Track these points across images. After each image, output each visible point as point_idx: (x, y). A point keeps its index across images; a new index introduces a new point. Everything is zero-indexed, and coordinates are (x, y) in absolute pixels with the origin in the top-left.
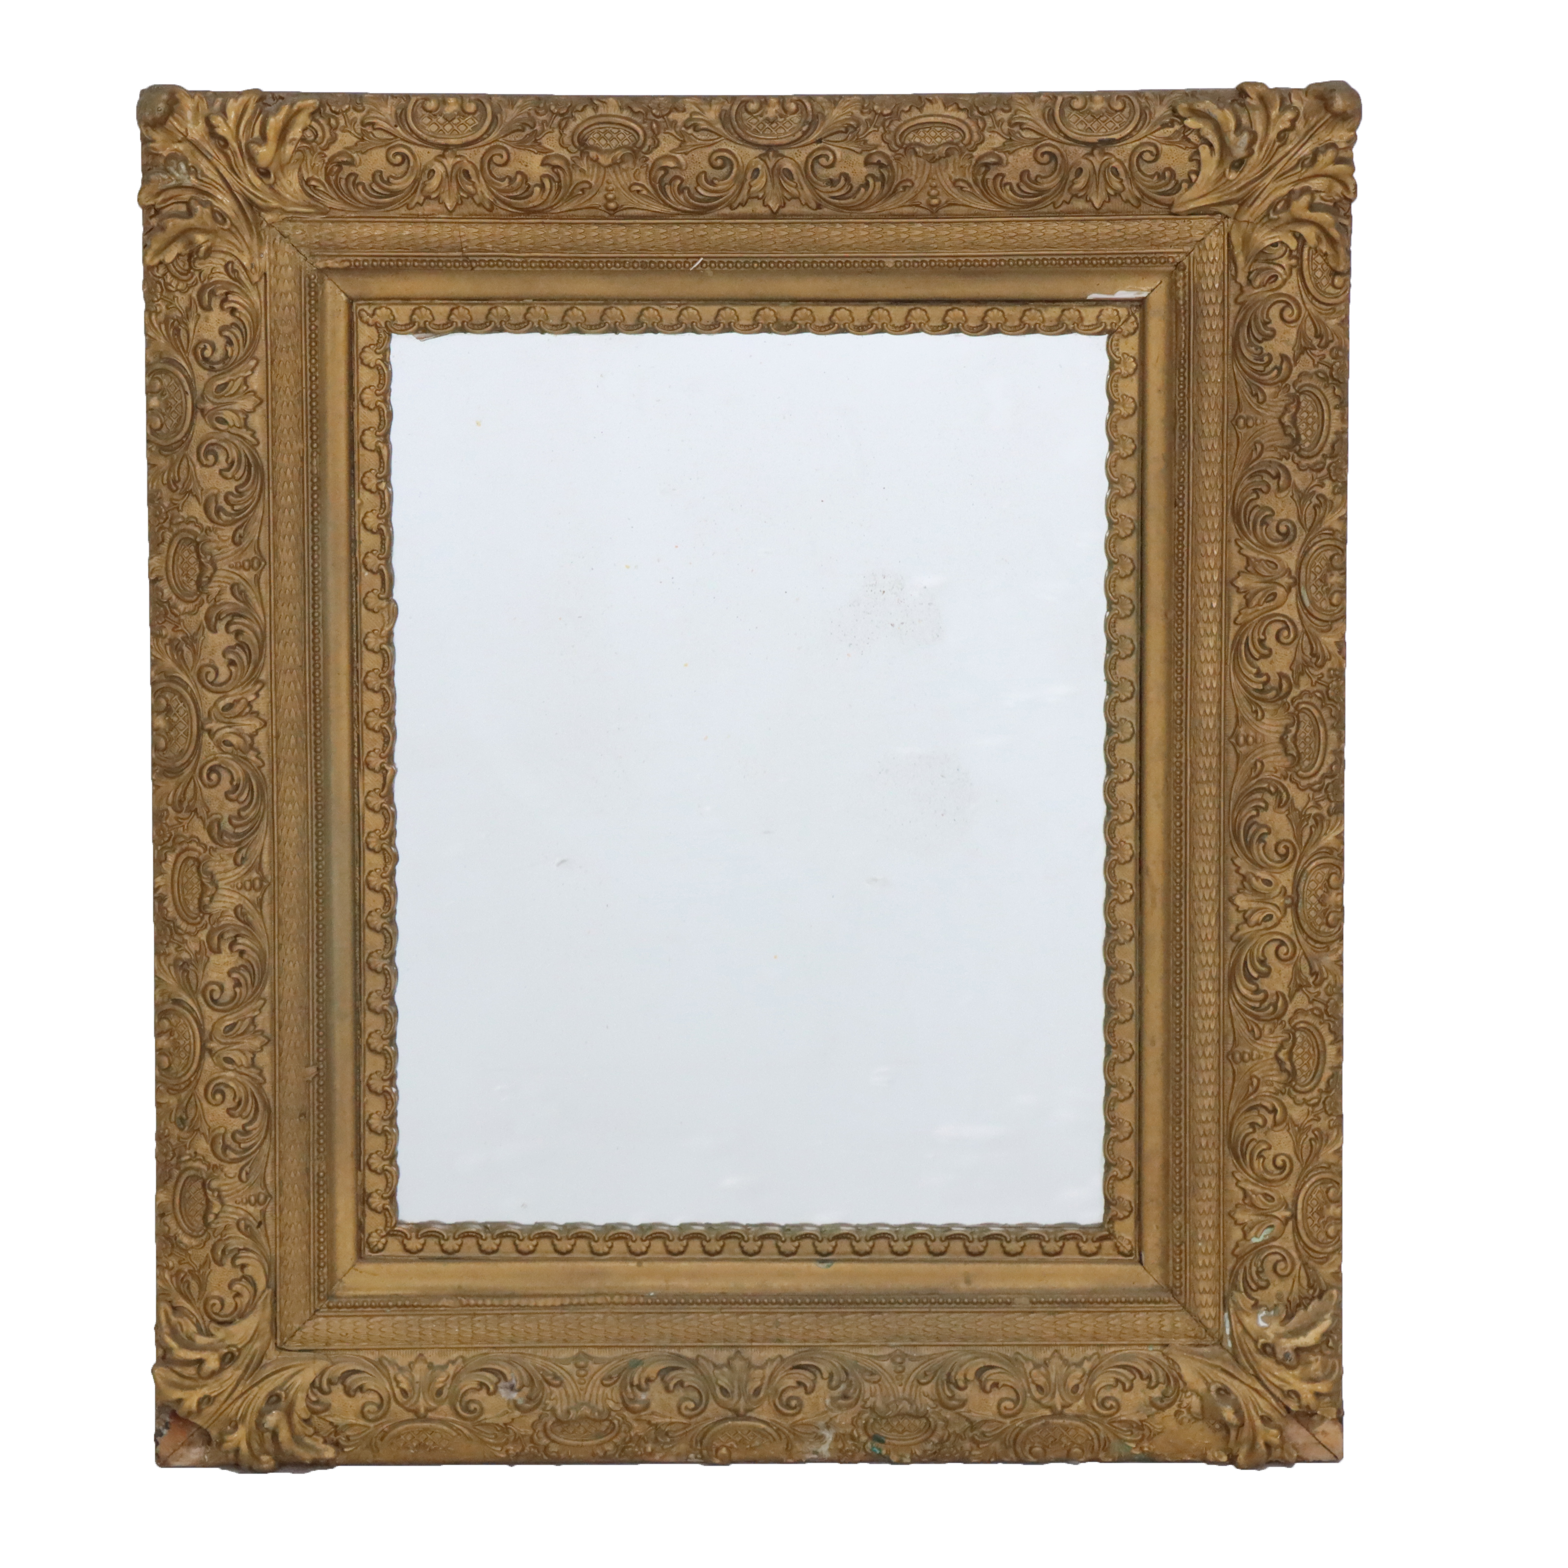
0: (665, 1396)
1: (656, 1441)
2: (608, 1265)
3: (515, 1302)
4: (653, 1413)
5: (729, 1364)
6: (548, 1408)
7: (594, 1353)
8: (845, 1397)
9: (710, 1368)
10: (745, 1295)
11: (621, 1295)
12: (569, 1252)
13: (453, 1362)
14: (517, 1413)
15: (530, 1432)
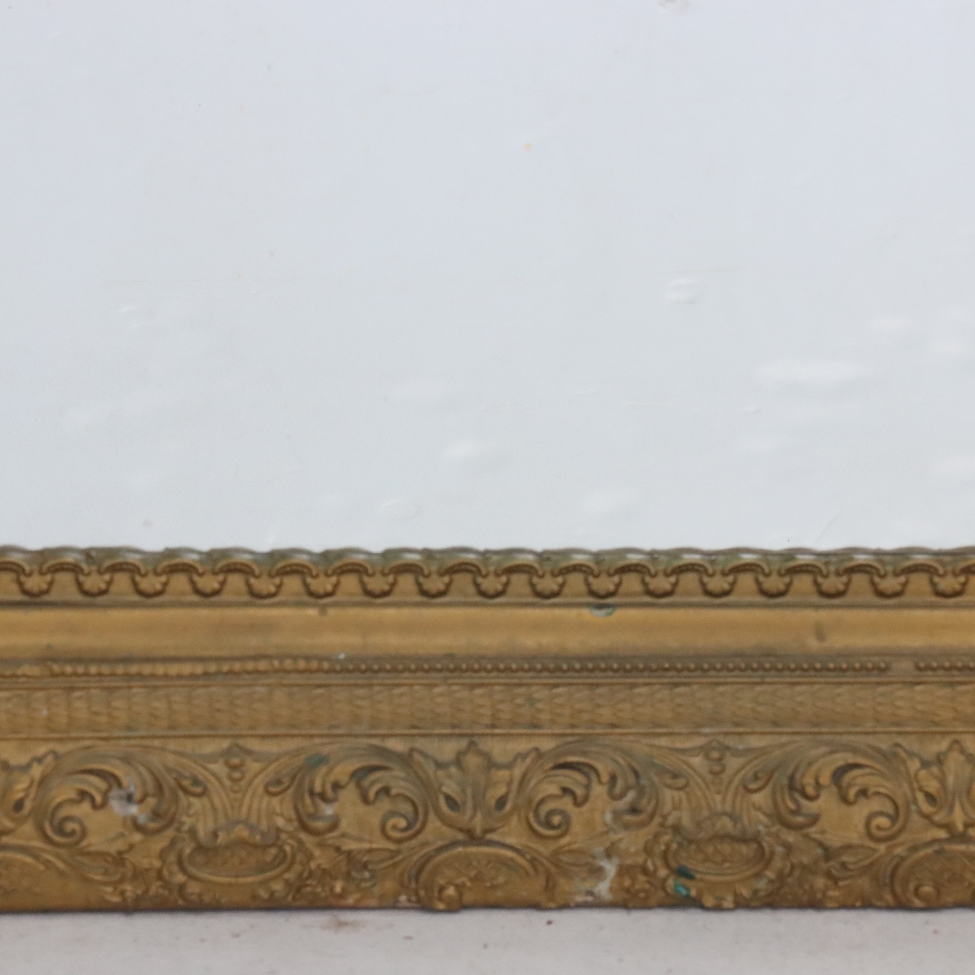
0: (361, 808)
1: (348, 876)
2: (275, 612)
3: (134, 669)
4: (344, 835)
5: (458, 761)
6: (185, 828)
7: (255, 745)
8: (634, 810)
9: (431, 768)
10: (483, 657)
11: (295, 658)
12: (216, 593)
13: (39, 760)
14: (137, 837)
15: (157, 864)
